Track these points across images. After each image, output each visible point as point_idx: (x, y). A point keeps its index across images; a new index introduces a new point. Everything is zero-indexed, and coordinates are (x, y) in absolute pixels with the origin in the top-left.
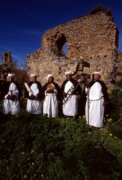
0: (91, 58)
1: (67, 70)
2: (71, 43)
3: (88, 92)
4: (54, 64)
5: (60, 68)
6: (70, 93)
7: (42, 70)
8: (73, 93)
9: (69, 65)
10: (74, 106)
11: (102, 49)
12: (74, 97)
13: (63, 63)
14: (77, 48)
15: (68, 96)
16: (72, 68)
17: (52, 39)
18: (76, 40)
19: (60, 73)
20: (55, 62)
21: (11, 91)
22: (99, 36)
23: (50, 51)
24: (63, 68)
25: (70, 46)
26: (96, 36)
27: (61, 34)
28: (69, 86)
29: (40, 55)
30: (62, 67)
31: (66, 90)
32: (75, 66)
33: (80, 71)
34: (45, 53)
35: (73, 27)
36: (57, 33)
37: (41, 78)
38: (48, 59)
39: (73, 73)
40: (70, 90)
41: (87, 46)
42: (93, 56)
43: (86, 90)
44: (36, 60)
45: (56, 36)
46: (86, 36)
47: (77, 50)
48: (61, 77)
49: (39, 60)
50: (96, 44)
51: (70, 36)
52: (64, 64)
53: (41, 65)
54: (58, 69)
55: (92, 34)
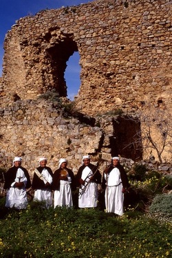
0: (143, 103)
1: (82, 145)
2: (91, 60)
3: (107, 178)
4: (59, 132)
5: (69, 142)
6: (88, 180)
7: (31, 144)
8: (92, 180)
9: (86, 137)
10: (93, 196)
11: (167, 84)
12: (92, 185)
13: (76, 132)
14: (108, 76)
15: (86, 183)
16: (91, 143)
17: (36, 45)
18: (102, 54)
19: (69, 150)
20: (60, 129)
21: (20, 178)
22: (160, 51)
23: (50, 108)
24: (74, 142)
25: (89, 69)
26: (153, 51)
27: (62, 33)
28: (87, 172)
29: (28, 112)
30: (72, 140)
31: (83, 177)
32: (97, 139)
33: (106, 147)
34: (39, 111)
35: (95, 21)
36: (51, 30)
37: (28, 158)
38: (45, 122)
39: (93, 151)
40: (87, 177)
41: (133, 74)
42: (146, 98)
43: (105, 175)
44: (18, 122)
45: (48, 37)
46: (127, 48)
47: (106, 82)
48: (71, 157)
49: (25, 122)
50: (154, 70)
51: (88, 42)
52: (76, 134)
53: (29, 132)
54: (65, 142)
55: (143, 45)
